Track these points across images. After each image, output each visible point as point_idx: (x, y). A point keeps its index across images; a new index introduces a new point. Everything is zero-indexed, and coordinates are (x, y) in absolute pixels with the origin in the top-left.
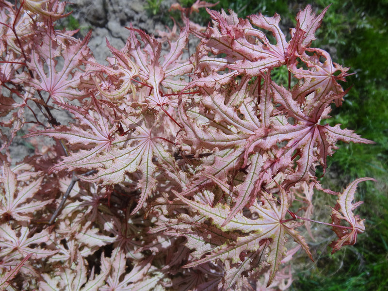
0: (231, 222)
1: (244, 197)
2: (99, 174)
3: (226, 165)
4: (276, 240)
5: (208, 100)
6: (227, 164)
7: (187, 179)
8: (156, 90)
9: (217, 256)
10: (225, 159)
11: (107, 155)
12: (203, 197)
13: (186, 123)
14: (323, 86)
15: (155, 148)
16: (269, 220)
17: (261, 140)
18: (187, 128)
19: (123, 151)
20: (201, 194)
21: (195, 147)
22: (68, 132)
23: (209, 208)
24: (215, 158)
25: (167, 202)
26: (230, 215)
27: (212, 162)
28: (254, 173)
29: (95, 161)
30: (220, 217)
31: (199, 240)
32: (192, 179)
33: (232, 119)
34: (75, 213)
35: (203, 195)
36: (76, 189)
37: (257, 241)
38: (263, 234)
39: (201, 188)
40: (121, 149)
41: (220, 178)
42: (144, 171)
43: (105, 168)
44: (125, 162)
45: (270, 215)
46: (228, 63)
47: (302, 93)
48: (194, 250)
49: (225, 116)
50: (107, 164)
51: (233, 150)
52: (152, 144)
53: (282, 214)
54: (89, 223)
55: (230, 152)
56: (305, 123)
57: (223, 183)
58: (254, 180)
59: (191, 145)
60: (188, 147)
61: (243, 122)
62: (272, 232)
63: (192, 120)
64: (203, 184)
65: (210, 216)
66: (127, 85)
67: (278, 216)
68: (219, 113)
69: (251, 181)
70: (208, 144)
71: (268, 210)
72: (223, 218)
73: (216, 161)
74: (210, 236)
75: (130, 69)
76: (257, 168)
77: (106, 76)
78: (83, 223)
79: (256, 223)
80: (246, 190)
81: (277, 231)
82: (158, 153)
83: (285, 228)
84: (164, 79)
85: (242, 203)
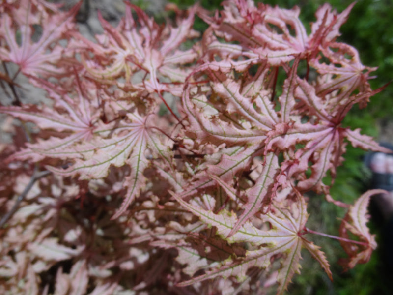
0: (239, 233)
1: (255, 203)
2: (76, 166)
3: (234, 165)
4: (291, 255)
5: (219, 88)
6: (236, 163)
7: (183, 180)
8: (153, 76)
9: (218, 272)
10: (233, 157)
11: (86, 145)
12: (201, 203)
13: (190, 112)
14: (350, 84)
15: (150, 140)
16: (285, 232)
17: (279, 138)
18: (191, 118)
19: (108, 141)
20: (199, 199)
21: (199, 141)
22: (38, 114)
23: (211, 214)
24: (222, 156)
25: (156, 206)
26: (237, 224)
27: (217, 161)
28: (267, 176)
29: (70, 151)
30: (225, 225)
31: (193, 253)
32: (190, 180)
33: (248, 110)
34: (31, 218)
35: (202, 200)
36: (36, 190)
37: (269, 256)
38: (276, 248)
39: (200, 192)
40: (105, 138)
41: (226, 181)
42: (134, 166)
43: (83, 159)
44: (110, 154)
45: (285, 226)
46: (243, 51)
47: (324, 90)
48: (186, 265)
49: (239, 107)
50: (86, 155)
51: (243, 148)
52: (147, 134)
53: (301, 224)
54: (47, 231)
55: (240, 150)
56: (327, 123)
57: (229, 186)
58: (267, 185)
59: (194, 140)
60: (190, 142)
61: (259, 115)
62: (287, 247)
63: (198, 109)
64: (203, 187)
65: (214, 224)
66: (119, 65)
67: (295, 227)
68: (233, 103)
69: (263, 185)
70: (216, 138)
71: (283, 220)
72: (228, 227)
73: (223, 160)
74: (208, 250)
75: (123, 48)
76: (271, 170)
77: (91, 55)
78: (39, 232)
79: (268, 235)
80: (258, 195)
81: (293, 246)
82: (154, 145)
83: (303, 242)
84: (162, 65)
85: (252, 211)
